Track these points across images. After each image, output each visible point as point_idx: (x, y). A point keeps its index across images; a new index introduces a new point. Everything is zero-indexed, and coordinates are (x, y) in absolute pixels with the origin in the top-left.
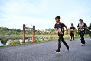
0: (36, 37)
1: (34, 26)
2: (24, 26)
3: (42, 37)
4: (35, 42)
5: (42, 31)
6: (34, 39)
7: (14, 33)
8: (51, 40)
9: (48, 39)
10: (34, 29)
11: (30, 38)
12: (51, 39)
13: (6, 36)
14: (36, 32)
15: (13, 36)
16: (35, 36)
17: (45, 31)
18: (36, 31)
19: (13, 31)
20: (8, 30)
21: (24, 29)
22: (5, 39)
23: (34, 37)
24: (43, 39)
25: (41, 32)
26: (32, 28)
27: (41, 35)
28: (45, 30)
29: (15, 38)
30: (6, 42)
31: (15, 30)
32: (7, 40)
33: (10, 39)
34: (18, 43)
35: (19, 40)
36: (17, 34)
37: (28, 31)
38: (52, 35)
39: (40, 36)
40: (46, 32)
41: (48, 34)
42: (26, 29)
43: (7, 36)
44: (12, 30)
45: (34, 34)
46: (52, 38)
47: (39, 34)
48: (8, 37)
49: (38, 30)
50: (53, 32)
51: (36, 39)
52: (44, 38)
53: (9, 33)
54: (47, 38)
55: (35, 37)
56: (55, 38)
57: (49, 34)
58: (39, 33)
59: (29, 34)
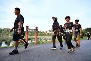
0: (39, 38)
2: (27, 27)
3: (45, 38)
5: (44, 32)
6: (37, 40)
10: (37, 30)
11: (33, 39)
13: (10, 37)
18: (39, 32)
21: (27, 30)
22: (8, 40)
23: (37, 38)
26: (35, 29)
28: (48, 31)
30: (10, 43)
32: (11, 41)
39: (43, 37)
40: (48, 33)
42: (29, 31)
45: (37, 36)
47: (42, 35)
49: (41, 31)
53: (12, 34)
54: (50, 39)
57: (52, 35)
59: (32, 35)
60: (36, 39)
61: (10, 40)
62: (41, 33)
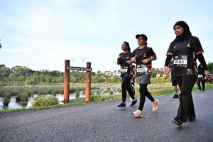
0: (95, 88)
1: (89, 64)
2: (67, 62)
3: (109, 89)
4: (92, 100)
5: (106, 74)
6: (90, 94)
7: (44, 81)
10: (89, 70)
11: (80, 90)
13: (26, 86)
14: (93, 77)
15: (42, 86)
16: (93, 85)
17: (114, 75)
18: (94, 74)
19: (42, 75)
20: (31, 72)
21: (67, 71)
22: (24, 94)
23: (90, 89)
24: (112, 93)
25: (105, 76)
26: (86, 67)
27: (106, 84)
28: (115, 71)
29: (47, 91)
30: (27, 100)
31: (47, 73)
32: (30, 96)
33: (36, 93)
34: (53, 104)
35: (55, 95)
36: (50, 81)
37: (76, 76)
39: (104, 86)
40: (116, 76)
42: (71, 71)
43: (30, 86)
44: (39, 73)
45: (90, 83)
47: (102, 81)
48: (32, 88)
49: (99, 72)
51: (95, 94)
52: (112, 90)
53: (32, 80)
55: (92, 89)
58: (102, 78)
59: (77, 81)
60: (87, 91)
61: (27, 95)
62: (100, 75)
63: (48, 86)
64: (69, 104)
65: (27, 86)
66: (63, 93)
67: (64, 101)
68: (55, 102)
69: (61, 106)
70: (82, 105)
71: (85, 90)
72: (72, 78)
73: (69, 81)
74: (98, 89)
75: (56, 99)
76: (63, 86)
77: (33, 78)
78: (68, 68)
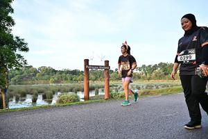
0: (113, 86)
1: (107, 62)
2: (87, 61)
4: (111, 97)
6: (109, 91)
7: (66, 79)
8: (148, 93)
9: (142, 91)
10: (108, 68)
11: (99, 88)
12: (147, 90)
14: (111, 75)
15: (64, 84)
16: (111, 83)
18: (112, 71)
19: (64, 74)
20: (55, 71)
21: (87, 69)
22: (49, 92)
23: (109, 86)
30: (52, 98)
31: (68, 72)
32: (54, 94)
33: (59, 91)
35: (76, 93)
36: (71, 79)
37: (95, 74)
38: (149, 79)
41: (139, 78)
42: (90, 70)
44: (61, 72)
45: (108, 80)
46: (150, 87)
48: (55, 87)
49: (116, 70)
50: (154, 74)
53: (56, 79)
54: (139, 88)
55: (111, 86)
56: (157, 87)
57: (144, 78)
59: (96, 79)
60: (106, 89)
61: (52, 92)
63: (70, 84)
64: (90, 101)
65: (52, 85)
66: (83, 91)
67: (85, 99)
68: (76, 99)
69: (82, 104)
70: (102, 102)
71: (103, 87)
72: (91, 76)
73: (88, 79)
74: (117, 86)
75: (77, 97)
76: (84, 84)
77: (56, 77)
78: (87, 67)
